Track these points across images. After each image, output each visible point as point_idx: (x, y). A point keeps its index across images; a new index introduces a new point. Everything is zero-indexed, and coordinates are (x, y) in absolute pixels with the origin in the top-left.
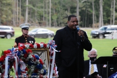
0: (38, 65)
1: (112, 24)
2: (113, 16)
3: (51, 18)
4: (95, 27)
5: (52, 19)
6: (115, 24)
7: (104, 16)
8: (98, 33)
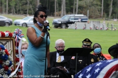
0: (3, 55)
1: (75, 13)
2: (76, 4)
3: (9, 4)
4: (57, 15)
5: (9, 6)
6: (78, 14)
7: (66, 3)
8: (60, 23)
